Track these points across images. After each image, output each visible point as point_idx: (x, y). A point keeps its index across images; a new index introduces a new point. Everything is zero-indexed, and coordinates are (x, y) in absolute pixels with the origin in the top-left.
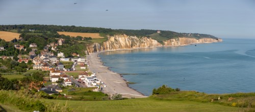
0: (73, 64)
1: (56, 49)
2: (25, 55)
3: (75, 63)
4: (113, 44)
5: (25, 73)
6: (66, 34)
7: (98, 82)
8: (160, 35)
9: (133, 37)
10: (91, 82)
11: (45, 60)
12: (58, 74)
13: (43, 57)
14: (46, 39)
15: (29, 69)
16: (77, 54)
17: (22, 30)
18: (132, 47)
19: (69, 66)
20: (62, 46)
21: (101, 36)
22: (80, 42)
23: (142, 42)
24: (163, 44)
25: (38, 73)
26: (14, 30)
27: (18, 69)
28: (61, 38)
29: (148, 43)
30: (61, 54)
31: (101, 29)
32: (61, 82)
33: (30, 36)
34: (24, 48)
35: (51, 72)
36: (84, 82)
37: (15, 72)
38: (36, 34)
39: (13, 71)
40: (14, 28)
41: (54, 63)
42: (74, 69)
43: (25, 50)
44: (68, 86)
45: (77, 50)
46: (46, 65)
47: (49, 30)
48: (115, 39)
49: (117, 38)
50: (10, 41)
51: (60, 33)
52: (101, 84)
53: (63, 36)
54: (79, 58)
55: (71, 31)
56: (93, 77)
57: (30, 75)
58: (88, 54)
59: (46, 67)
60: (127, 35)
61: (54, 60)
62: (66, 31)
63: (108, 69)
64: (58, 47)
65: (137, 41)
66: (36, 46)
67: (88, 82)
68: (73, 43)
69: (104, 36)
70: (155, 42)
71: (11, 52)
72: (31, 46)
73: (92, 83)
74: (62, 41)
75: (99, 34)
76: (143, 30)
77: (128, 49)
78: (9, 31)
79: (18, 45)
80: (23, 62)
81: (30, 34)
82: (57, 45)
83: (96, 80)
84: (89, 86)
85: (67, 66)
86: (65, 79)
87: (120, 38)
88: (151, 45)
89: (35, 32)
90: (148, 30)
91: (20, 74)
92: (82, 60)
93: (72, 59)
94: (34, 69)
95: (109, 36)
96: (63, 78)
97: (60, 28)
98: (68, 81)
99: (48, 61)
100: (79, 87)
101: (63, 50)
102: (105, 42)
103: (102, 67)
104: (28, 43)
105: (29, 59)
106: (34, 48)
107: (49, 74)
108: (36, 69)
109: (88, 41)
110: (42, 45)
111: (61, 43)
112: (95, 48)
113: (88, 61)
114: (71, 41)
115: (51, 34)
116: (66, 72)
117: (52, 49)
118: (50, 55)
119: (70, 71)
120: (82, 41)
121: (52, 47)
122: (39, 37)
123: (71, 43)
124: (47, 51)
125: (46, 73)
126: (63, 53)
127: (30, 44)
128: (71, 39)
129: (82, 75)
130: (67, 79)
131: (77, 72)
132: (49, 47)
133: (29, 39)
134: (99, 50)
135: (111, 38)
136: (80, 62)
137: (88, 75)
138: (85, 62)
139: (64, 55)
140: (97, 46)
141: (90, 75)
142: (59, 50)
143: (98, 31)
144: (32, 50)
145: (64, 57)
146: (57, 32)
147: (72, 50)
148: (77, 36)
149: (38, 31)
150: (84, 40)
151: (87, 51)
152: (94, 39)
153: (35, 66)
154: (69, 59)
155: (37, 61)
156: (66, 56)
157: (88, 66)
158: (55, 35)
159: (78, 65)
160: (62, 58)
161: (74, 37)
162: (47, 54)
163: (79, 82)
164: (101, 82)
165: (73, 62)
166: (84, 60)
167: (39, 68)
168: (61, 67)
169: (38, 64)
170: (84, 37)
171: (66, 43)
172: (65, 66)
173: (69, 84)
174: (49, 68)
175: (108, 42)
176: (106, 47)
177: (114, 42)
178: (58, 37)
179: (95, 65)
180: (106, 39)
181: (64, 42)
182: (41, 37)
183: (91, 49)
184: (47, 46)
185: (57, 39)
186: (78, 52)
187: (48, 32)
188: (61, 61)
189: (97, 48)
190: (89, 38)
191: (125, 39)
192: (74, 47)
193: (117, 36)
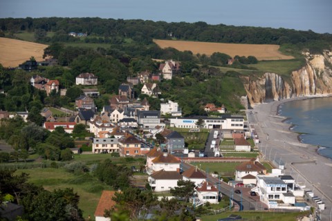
0: (209, 135)
1: (155, 90)
2: (64, 110)
3: (216, 132)
4: (321, 77)
5: (69, 165)
6: (182, 46)
7: (299, 194)
10: (275, 192)
11: (123, 124)
12: (174, 167)
13: (117, 115)
14: (126, 60)
15: (81, 151)
16: (219, 105)
17: (50, 34)
19: (199, 142)
20: (174, 82)
21: (286, 53)
22: (223, 70)
25: (108, 162)
26: (25, 34)
27: (47, 153)
28: (168, 58)
30: (170, 107)
31: (283, 31)
32: (185, 191)
33: (76, 53)
34: (61, 87)
35: (150, 160)
36: (254, 194)
37: (39, 161)
38: (95, 47)
39: (31, 157)
40: (23, 28)
41: (154, 132)
42: (217, 153)
43: (63, 92)
44: (208, 204)
45: (218, 94)
46: (130, 140)
47: (130, 35)
48: (327, 64)
50: (15, 65)
51: (163, 44)
52: (307, 200)
53: (172, 54)
54: (224, 117)
55: (195, 39)
56: (284, 178)
57: (86, 170)
58: (250, 108)
59: (132, 146)
61: (153, 125)
62: (179, 37)
64: (162, 85)
66: (95, 82)
67: (269, 191)
68: (206, 72)
69: (292, 53)
71: (21, 98)
72: (80, 81)
73: (282, 198)
74: (174, 69)
75: (278, 47)
78: (11, 37)
79: (40, 78)
80: (60, 130)
81: (74, 45)
82: (158, 78)
83: (290, 185)
85: (192, 142)
86: (198, 182)
89: (87, 41)
91: (54, 166)
92: (235, 123)
93: (206, 121)
94: (95, 150)
95: (307, 54)
96: (192, 180)
97: (162, 30)
98: (209, 188)
99: (135, 128)
100: (242, 208)
101: (176, 93)
102: (296, 72)
103: (300, 147)
104: (69, 71)
105: (76, 120)
106: (91, 86)
107: (144, 167)
108: (101, 151)
109: (247, 68)
110: (114, 80)
111: (169, 72)
112: (268, 88)
113: (252, 127)
114: (197, 67)
115: (136, 47)
116: (195, 161)
117: (142, 90)
118: (140, 109)
119: (205, 156)
120: (229, 66)
121: (142, 86)
122: (104, 55)
123: (198, 75)
124: (130, 96)
125: (133, 165)
126: (176, 104)
127: (77, 75)
128: (197, 62)
129: (246, 170)
130: (205, 183)
131: (227, 161)
132: (135, 86)
133: (75, 60)
134: (279, 95)
135: (315, 58)
136: (232, 131)
137: (264, 171)
138: (246, 131)
139: (179, 110)
140: (273, 82)
141: (269, 171)
142: (165, 93)
143: (276, 39)
144: (84, 95)
145: (180, 114)
146: (154, 40)
147: (203, 93)
148: (214, 54)
149: (98, 38)
150: (234, 63)
151: (246, 98)
152: (263, 61)
153: (97, 143)
154: (197, 120)
155: (103, 126)
156: (185, 113)
157: (257, 141)
158: (148, 48)
159: (225, 139)
160: (174, 117)
161: (204, 56)
162: (130, 105)
163: (238, 192)
164: (305, 192)
165: (209, 130)
166: (241, 125)
167: (109, 147)
168: (176, 146)
169: (107, 136)
170: (233, 56)
171: (185, 72)
172: (187, 141)
173: (211, 198)
174: (142, 149)
175: (305, 72)
176: (299, 86)
177: (322, 73)
178: (157, 54)
179: (276, 140)
180: (299, 62)
181: (178, 69)
182: (108, 54)
183: (256, 91)
184: (129, 80)
185: (158, 60)
186: (221, 102)
187: (126, 40)
188: (172, 126)
189: (274, 88)
190: (249, 57)
192: (209, 87)
193: (330, 54)
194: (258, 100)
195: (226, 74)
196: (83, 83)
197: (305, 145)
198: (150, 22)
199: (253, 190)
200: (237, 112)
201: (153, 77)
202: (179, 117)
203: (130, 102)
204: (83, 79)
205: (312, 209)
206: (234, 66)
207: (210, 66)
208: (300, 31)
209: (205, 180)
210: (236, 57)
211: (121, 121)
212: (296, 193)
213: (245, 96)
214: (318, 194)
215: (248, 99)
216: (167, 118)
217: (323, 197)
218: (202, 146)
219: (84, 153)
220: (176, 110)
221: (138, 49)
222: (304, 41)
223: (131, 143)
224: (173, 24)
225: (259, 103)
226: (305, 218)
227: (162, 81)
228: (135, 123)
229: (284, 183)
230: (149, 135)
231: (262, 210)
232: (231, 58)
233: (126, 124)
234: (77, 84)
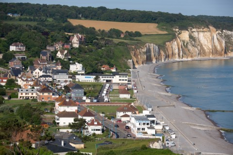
0: (102, 87)
1: (66, 55)
3: (108, 85)
4: (186, 47)
6: (88, 24)
7: (159, 127)
10: (143, 126)
11: (42, 79)
12: (73, 109)
13: (38, 72)
14: (46, 34)
15: (10, 98)
16: (112, 66)
18: (226, 53)
19: (95, 92)
20: (80, 49)
21: (162, 29)
22: (116, 41)
25: (28, 106)
30: (76, 67)
31: (160, 14)
32: (79, 125)
33: (10, 28)
35: (57, 104)
36: (128, 128)
38: (24, 23)
41: (63, 84)
42: (106, 99)
43: (1, 56)
44: (94, 134)
45: (111, 58)
46: (45, 89)
47: (51, 16)
48: (191, 37)
49: (195, 34)
51: (75, 22)
52: (164, 131)
53: (81, 29)
54: (114, 74)
55: (98, 19)
56: (148, 116)
57: (12, 111)
58: (134, 68)
59: (46, 94)
60: (217, 28)
61: (63, 80)
62: (86, 18)
63: (178, 98)
64: (72, 52)
66: (24, 49)
67: (138, 126)
68: (103, 42)
69: (166, 30)
72: (13, 48)
73: (147, 130)
74: (80, 40)
75: (157, 25)
77: (219, 57)
81: (10, 23)
82: (69, 47)
83: (153, 122)
84: (139, 136)
85: (90, 92)
86: (88, 119)
87: (201, 34)
89: (20, 20)
92: (122, 78)
93: (101, 77)
94: (21, 97)
95: (177, 30)
96: (84, 118)
97: (74, 12)
98: (96, 123)
99: (50, 82)
100: (118, 137)
101: (81, 57)
102: (169, 43)
103: (166, 96)
104: (5, 41)
105: (8, 76)
106: (20, 52)
107: (53, 109)
108: (25, 98)
109: (134, 40)
110: (37, 48)
111: (77, 42)
112: (148, 54)
113: (134, 81)
114: (97, 39)
115: (56, 24)
116: (90, 105)
117: (57, 55)
118: (55, 69)
119: (98, 101)
120: (122, 39)
121: (57, 52)
122: (30, 30)
123: (97, 44)
124: (48, 59)
125: (46, 107)
126: (81, 65)
127: (11, 44)
128: (98, 35)
129: (124, 111)
130: (93, 120)
131: (112, 105)
132: (52, 52)
133: (9, 33)
134: (156, 59)
135: (183, 33)
136: (119, 84)
137: (137, 112)
138: (128, 84)
139: (83, 69)
140: (152, 50)
141: (141, 112)
142: (73, 57)
143: (155, 19)
144: (15, 58)
145: (83, 72)
146: (68, 20)
147: (101, 57)
148: (111, 30)
149: (28, 17)
150: (125, 36)
151: (131, 61)
152: (146, 35)
153: (22, 92)
154: (95, 77)
155: (27, 80)
156: (87, 72)
157: (136, 91)
158: (64, 25)
159: (113, 90)
160: (79, 74)
161: (103, 31)
162: (48, 66)
163: (117, 126)
164: (163, 126)
165: (103, 83)
166: (126, 80)
167: (30, 95)
168: (77, 95)
169: (29, 87)
170: (124, 31)
171: (88, 43)
172: (86, 91)
173: (97, 130)
174: (53, 96)
175: (175, 43)
176: (170, 53)
177: (187, 43)
178: (70, 30)
179: (149, 91)
180: (171, 36)
181: (83, 40)
182: (34, 29)
183: (139, 56)
184: (48, 48)
185: (70, 34)
186: (114, 63)
187: (48, 19)
188: (77, 80)
189: (153, 54)
190: (136, 32)
191: (211, 35)
192: (105, 53)
193: (193, 30)
194: (140, 62)
195: (118, 44)
196: (15, 50)
197: (169, 94)
198: (67, 7)
199: (127, 125)
200: (124, 71)
201: (65, 46)
202: (82, 74)
203: (48, 64)
204: (15, 47)
205: (163, 137)
206: (125, 38)
207: (106, 38)
209: (93, 118)
210: (127, 32)
211: (41, 77)
212: (157, 127)
213: (131, 59)
214: (172, 127)
215: (133, 62)
216: (74, 75)
218: (97, 94)
219: (12, 99)
220: (81, 70)
221: (56, 26)
222: (175, 21)
223: (46, 92)
224: (83, 8)
225: (142, 65)
227: (72, 49)
228: (51, 79)
229: (148, 120)
230: (60, 86)
232: (123, 33)
233: (44, 79)
234: (11, 50)
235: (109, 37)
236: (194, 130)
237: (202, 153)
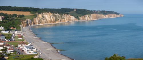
0: (12, 35)
3: (13, 34)
4: (41, 20)
6: (5, 12)
8: (76, 12)
9: (56, 14)
12: (2, 44)
16: (14, 27)
18: (55, 22)
19: (9, 37)
20: (2, 21)
21: (32, 14)
22: (16, 18)
23: (63, 18)
24: (79, 19)
28: (1, 15)
29: (68, 18)
30: (1, 28)
31: (31, 8)
36: (23, 50)
42: (13, 40)
44: (11, 53)
45: (14, 25)
48: (42, 16)
49: (44, 15)
52: (37, 52)
53: (3, 14)
54: (16, 30)
55: (8, 10)
56: (31, 46)
58: (22, 28)
60: (52, 13)
62: (4, 10)
63: (40, 39)
65: (59, 17)
67: (27, 50)
68: (11, 19)
69: (33, 14)
70: (73, 18)
73: (30, 51)
74: (2, 18)
75: (30, 12)
76: (63, 9)
77: (53, 23)
83: (32, 48)
84: (28, 53)
85: (7, 37)
87: (46, 15)
88: (70, 20)
90: (67, 9)
92: (18, 32)
93: (11, 31)
95: (37, 14)
96: (7, 47)
98: (11, 49)
100: (20, 54)
101: (3, 24)
102: (34, 19)
103: (35, 38)
109: (22, 18)
112: (27, 23)
113: (23, 33)
114: (9, 18)
116: (8, 42)
119: (11, 41)
123: (9, 20)
126: (3, 27)
129: (21, 44)
131: (16, 42)
135: (39, 15)
136: (17, 34)
137: (26, 44)
138: (21, 34)
140: (29, 21)
141: (27, 44)
143: (29, 10)
145: (4, 30)
147: (10, 24)
148: (13, 14)
152: (26, 16)
154: (8, 31)
156: (6, 30)
157: (24, 37)
159: (16, 36)
160: (3, 31)
161: (10, 15)
163: (19, 50)
164: (36, 50)
168: (3, 38)
170: (18, 15)
171: (5, 19)
173: (11, 51)
175: (37, 19)
176: (35, 22)
179: (29, 36)
180: (35, 16)
183: (24, 24)
188: (2, 33)
189: (29, 23)
190: (22, 15)
191: (50, 15)
192: (12, 23)
193: (43, 14)
194: (24, 26)
195: (16, 19)
197: (37, 38)
200: (19, 29)
202: (4, 31)
205: (38, 54)
206: (18, 17)
208: (35, 8)
209: (10, 47)
210: (19, 15)
212: (34, 50)
213: (21, 25)
214: (40, 50)
216: (1, 31)
217: (41, 51)
218: (10, 38)
222: (36, 11)
224: (2, 6)
226: (36, 56)
231: (25, 54)
235: (12, 17)
236: (48, 50)
237: (52, 59)
